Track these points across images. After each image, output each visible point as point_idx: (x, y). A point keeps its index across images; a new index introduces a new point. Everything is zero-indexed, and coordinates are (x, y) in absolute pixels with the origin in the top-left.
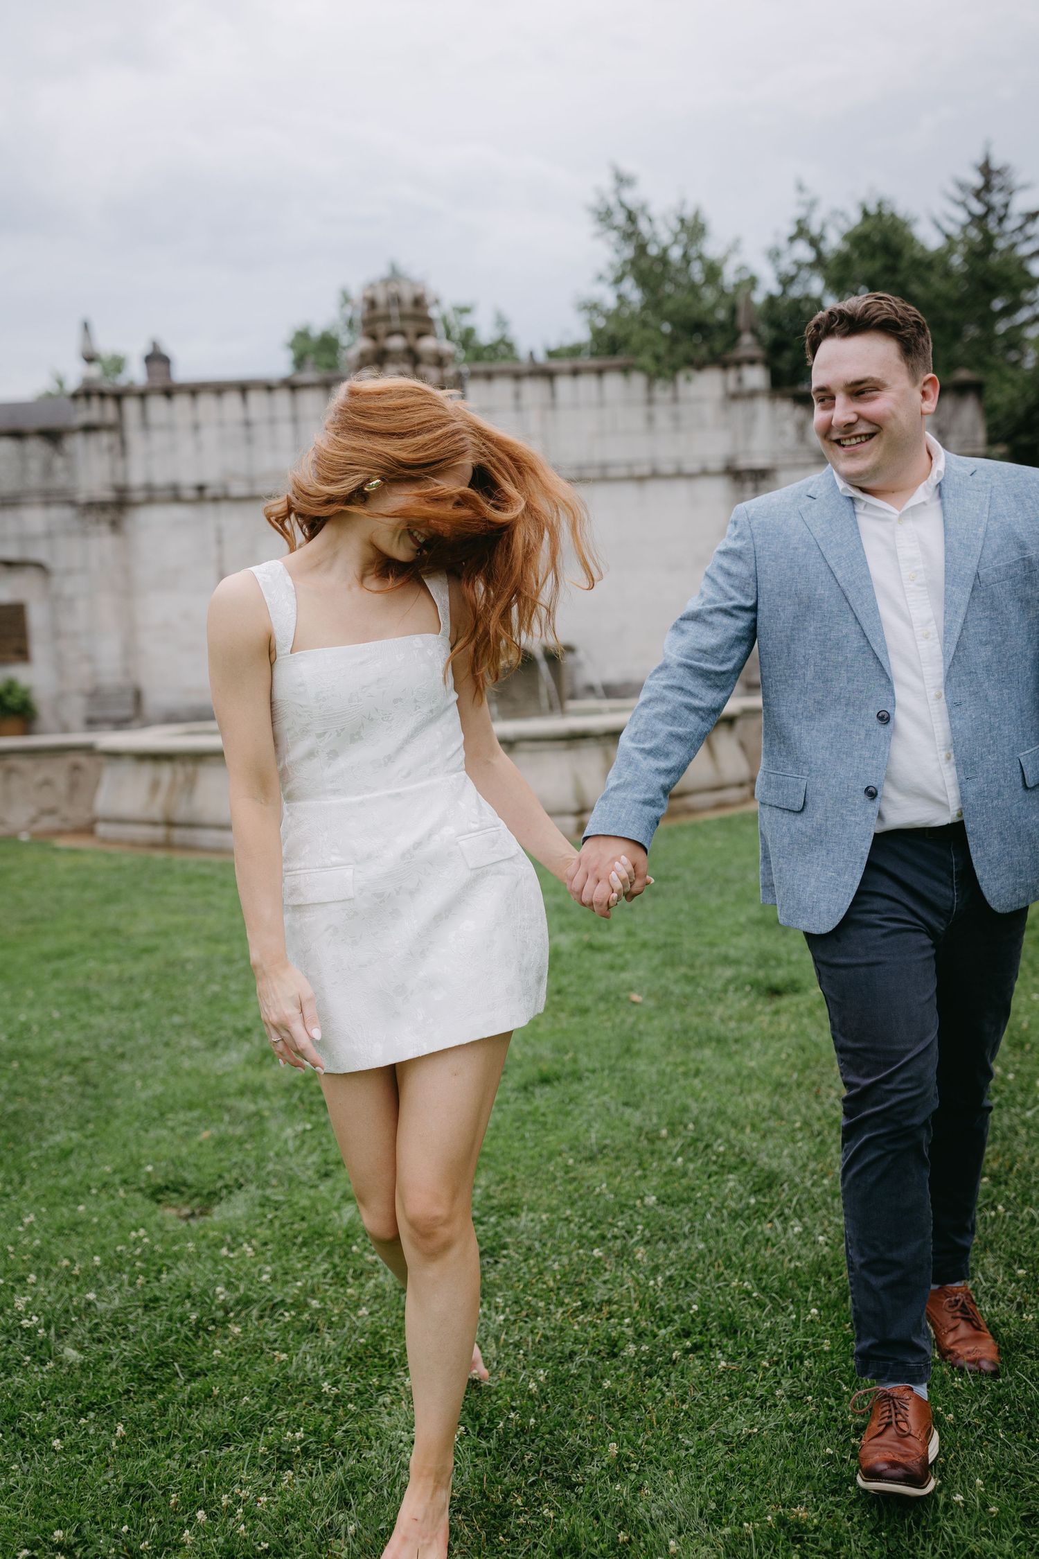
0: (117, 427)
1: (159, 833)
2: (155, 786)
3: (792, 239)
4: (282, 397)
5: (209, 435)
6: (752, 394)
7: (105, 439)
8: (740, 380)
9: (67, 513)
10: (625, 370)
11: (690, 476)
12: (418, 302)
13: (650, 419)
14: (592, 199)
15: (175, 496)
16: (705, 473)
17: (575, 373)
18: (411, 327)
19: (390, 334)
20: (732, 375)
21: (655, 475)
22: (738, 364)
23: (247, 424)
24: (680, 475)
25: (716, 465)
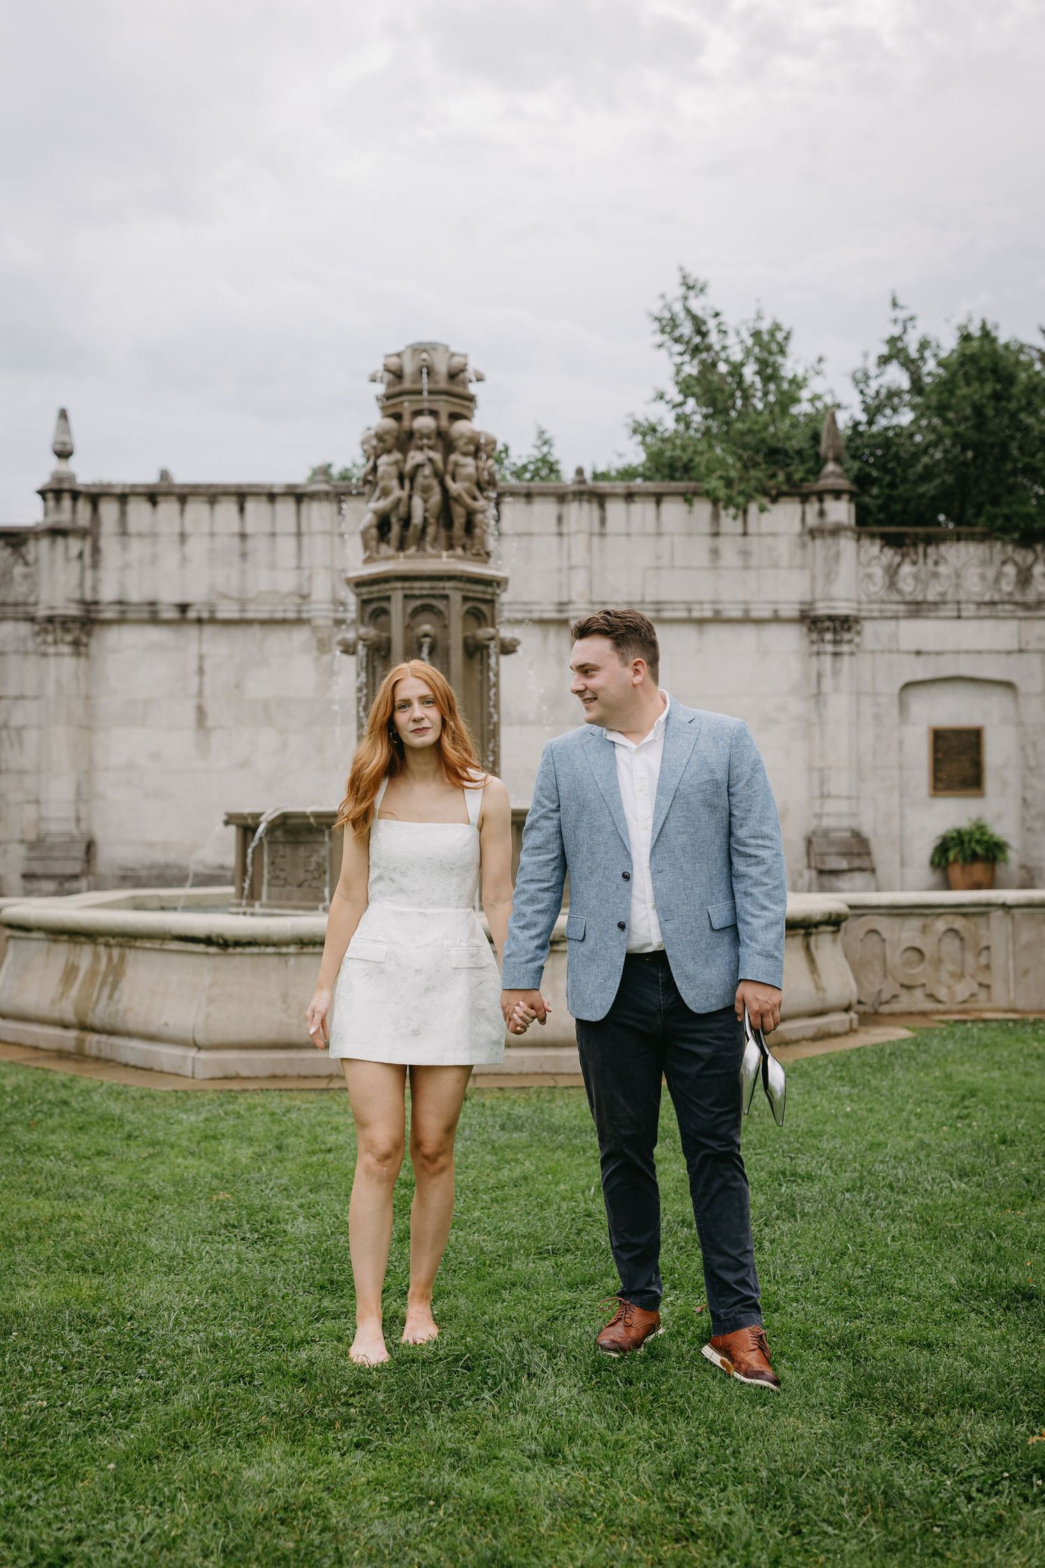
0: (90, 533)
1: (69, 1037)
2: (70, 973)
3: (884, 360)
4: (286, 508)
5: (197, 547)
6: (836, 531)
7: (75, 545)
8: (822, 513)
9: (25, 629)
10: (688, 498)
11: (759, 622)
12: (455, 375)
13: (715, 552)
14: (656, 307)
15: (152, 616)
16: (776, 619)
17: (630, 497)
18: (444, 407)
19: (418, 413)
20: (813, 508)
21: (718, 619)
22: (820, 496)
23: (243, 536)
24: (747, 620)
25: (791, 611)
